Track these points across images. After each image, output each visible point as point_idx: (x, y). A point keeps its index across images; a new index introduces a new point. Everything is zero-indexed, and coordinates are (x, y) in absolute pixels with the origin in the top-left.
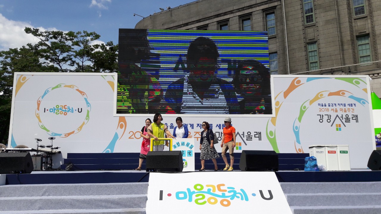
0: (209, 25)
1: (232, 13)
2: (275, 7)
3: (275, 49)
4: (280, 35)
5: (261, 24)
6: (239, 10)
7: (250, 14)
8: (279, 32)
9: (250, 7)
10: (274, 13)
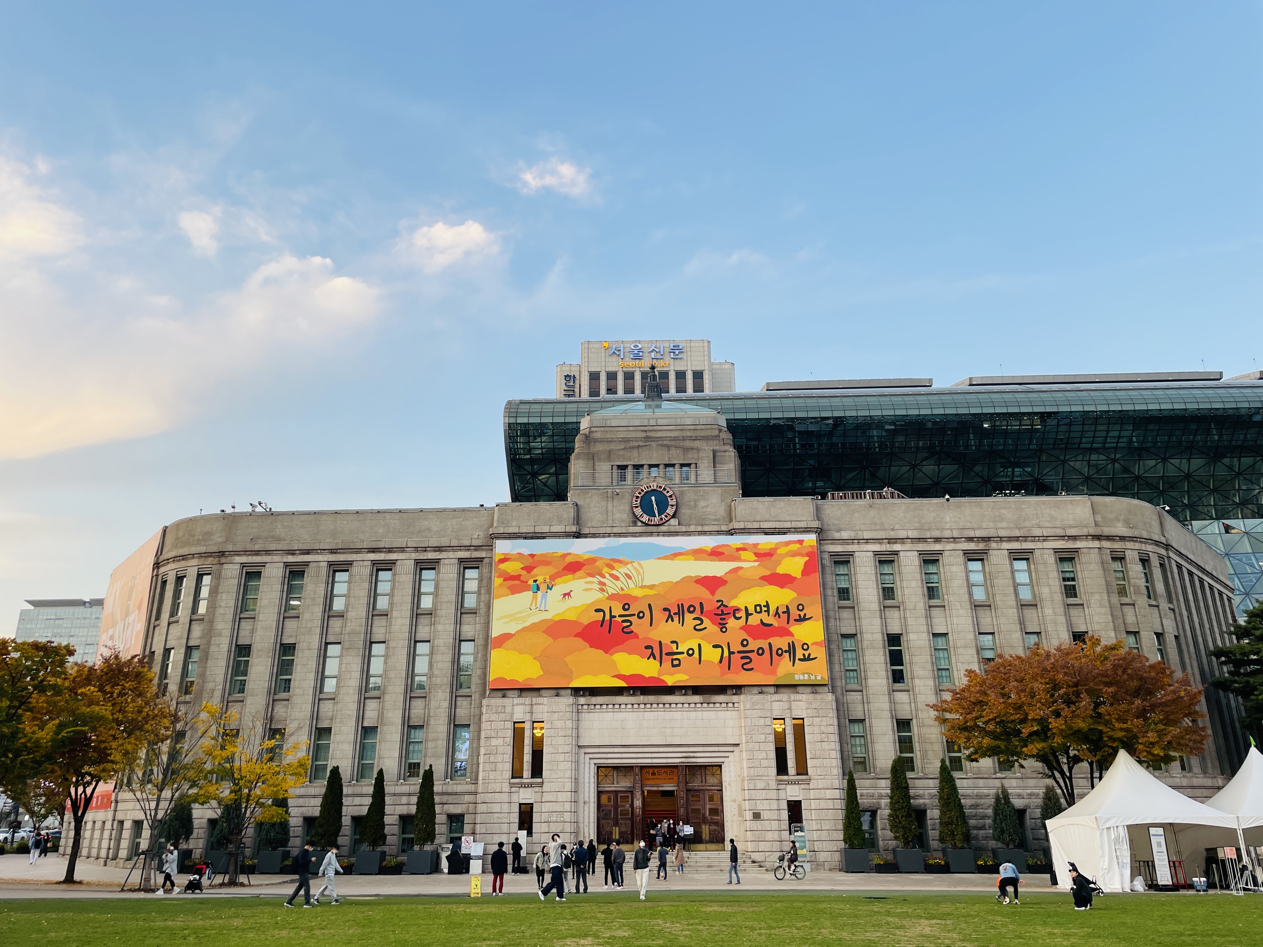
0: (355, 564)
1: (403, 551)
2: (481, 560)
3: (472, 633)
4: (483, 611)
5: (454, 584)
6: (416, 549)
7: (437, 561)
8: (482, 604)
9: (439, 549)
10: (478, 568)
